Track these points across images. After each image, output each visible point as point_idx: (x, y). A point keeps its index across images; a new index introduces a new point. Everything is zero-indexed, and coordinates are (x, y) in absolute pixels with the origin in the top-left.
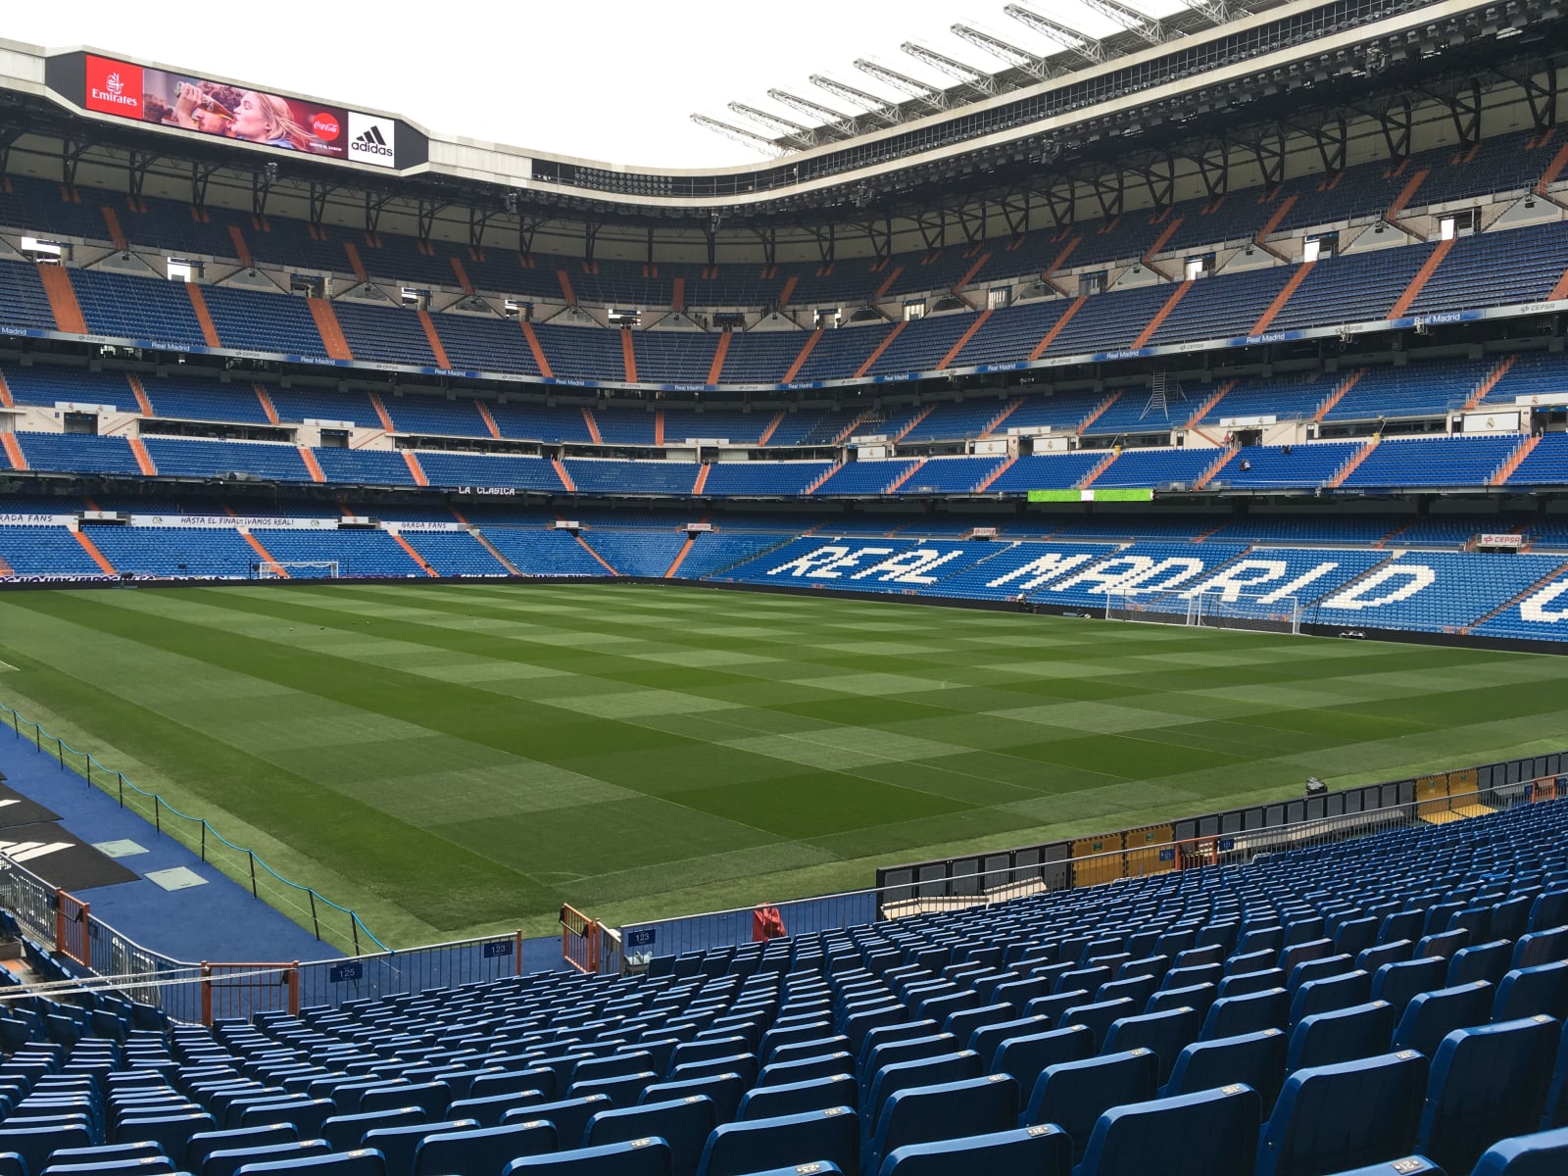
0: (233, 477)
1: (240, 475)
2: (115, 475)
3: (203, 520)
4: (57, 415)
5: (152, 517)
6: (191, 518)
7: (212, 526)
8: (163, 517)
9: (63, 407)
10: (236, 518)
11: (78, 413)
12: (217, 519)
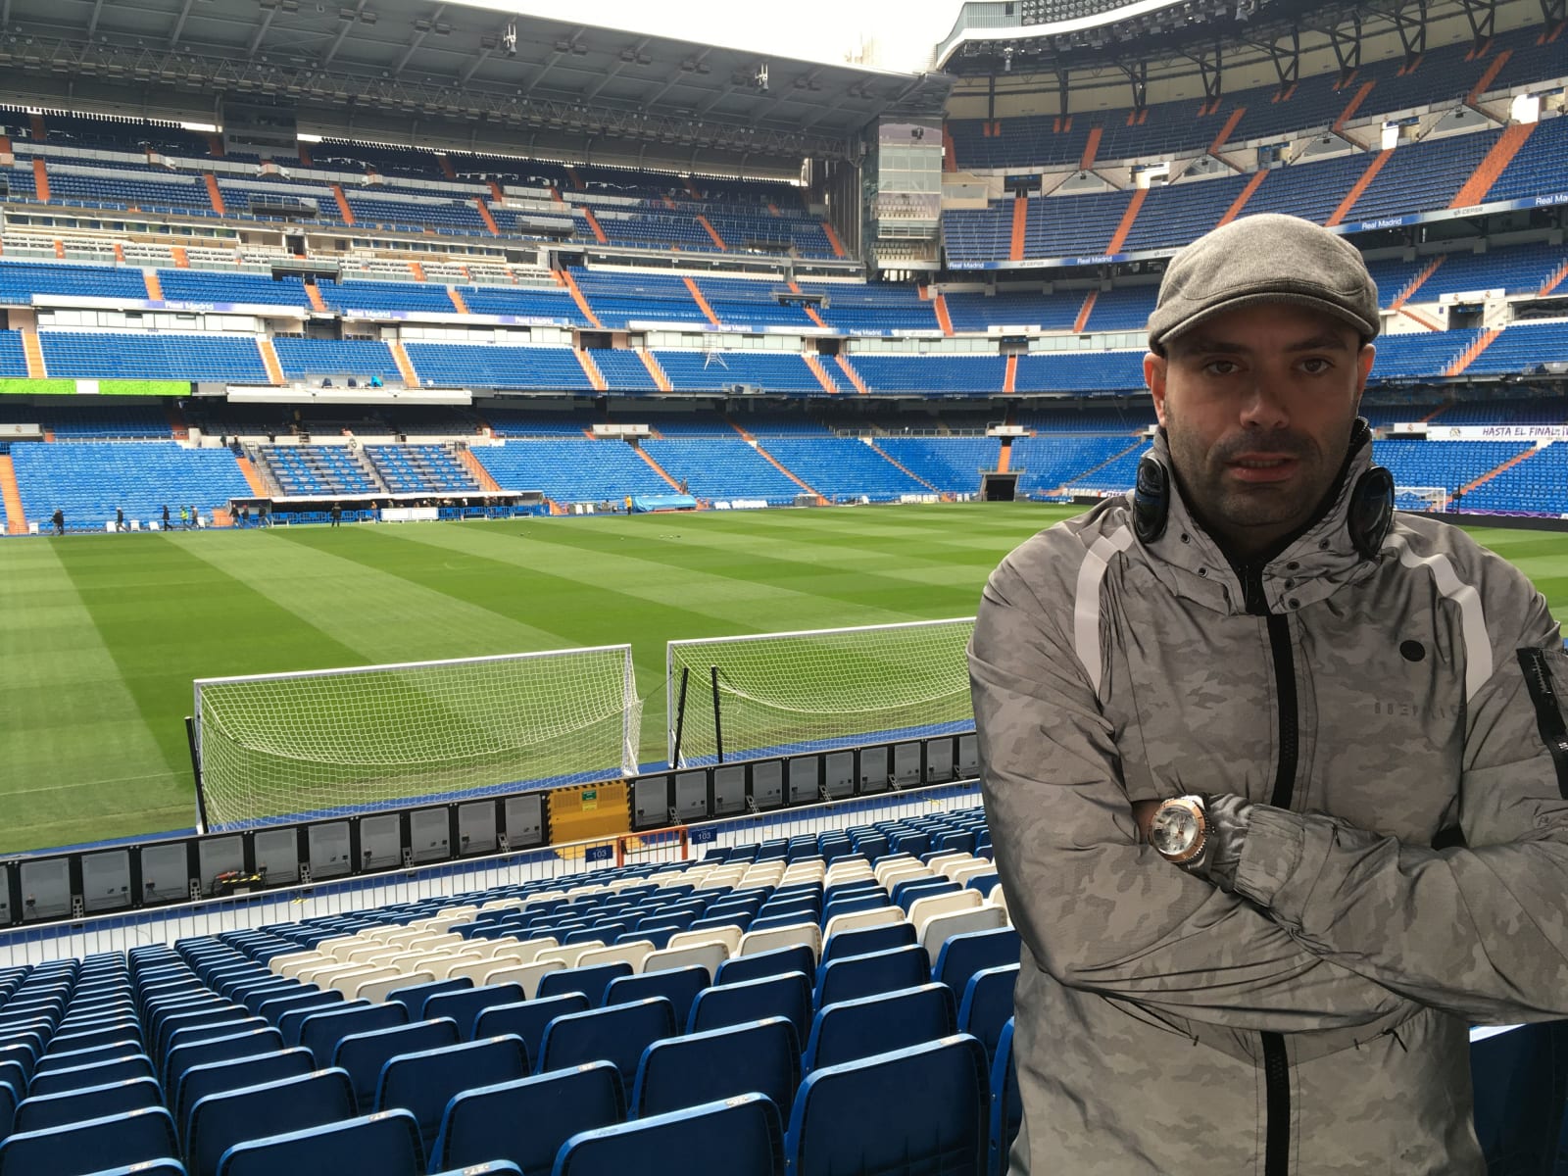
0: (1540, 370)
1: (1556, 367)
2: (1401, 379)
3: (1509, 431)
4: (1441, 311)
5: (1450, 428)
6: (1495, 428)
7: (1519, 439)
8: (1462, 428)
9: (1448, 299)
10: (1551, 427)
11: (1461, 305)
12: (1526, 429)
